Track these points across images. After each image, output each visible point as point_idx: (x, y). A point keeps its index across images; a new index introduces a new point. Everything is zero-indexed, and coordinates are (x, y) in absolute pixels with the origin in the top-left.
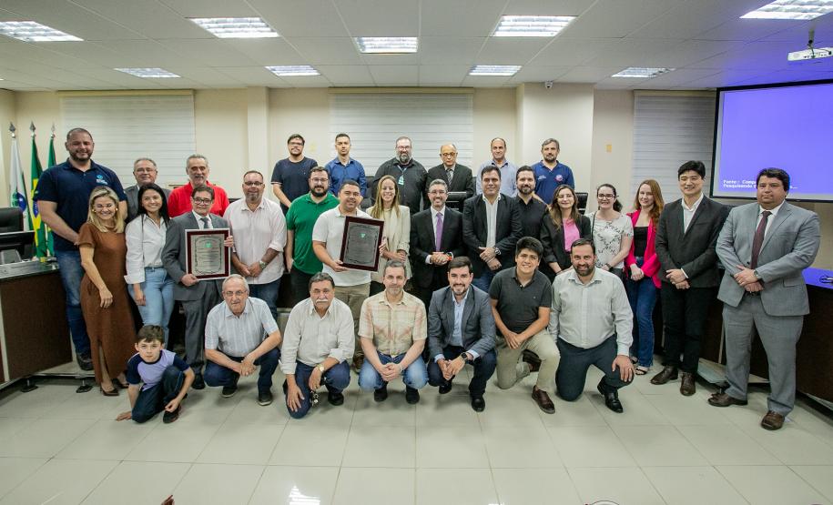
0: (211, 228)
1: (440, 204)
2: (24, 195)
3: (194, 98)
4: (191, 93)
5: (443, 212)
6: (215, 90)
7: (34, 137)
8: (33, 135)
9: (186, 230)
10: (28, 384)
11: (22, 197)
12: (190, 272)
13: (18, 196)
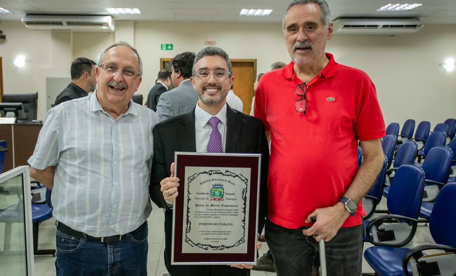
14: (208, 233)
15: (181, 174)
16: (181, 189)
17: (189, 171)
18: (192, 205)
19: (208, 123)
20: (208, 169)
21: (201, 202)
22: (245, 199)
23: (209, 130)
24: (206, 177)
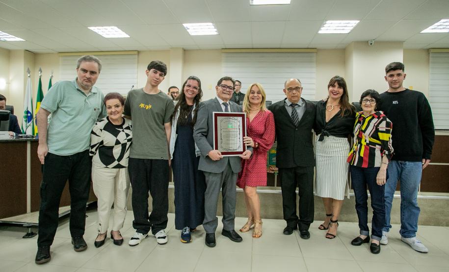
2: (31, 112)
3: (138, 56)
4: (136, 53)
8: (40, 75)
11: (30, 113)
13: (28, 112)
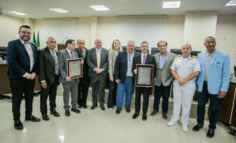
0: (74, 59)
1: (146, 52)
3: (77, 20)
4: (76, 19)
5: (146, 55)
6: (83, 18)
7: (34, 31)
8: (34, 30)
9: (67, 60)
10: (1, 98)
12: (69, 76)
14: (143, 80)
15: (138, 69)
16: (137, 71)
17: (139, 68)
18: (140, 75)
19: (143, 56)
20: (143, 68)
21: (141, 74)
22: (150, 74)
23: (143, 58)
24: (142, 69)
